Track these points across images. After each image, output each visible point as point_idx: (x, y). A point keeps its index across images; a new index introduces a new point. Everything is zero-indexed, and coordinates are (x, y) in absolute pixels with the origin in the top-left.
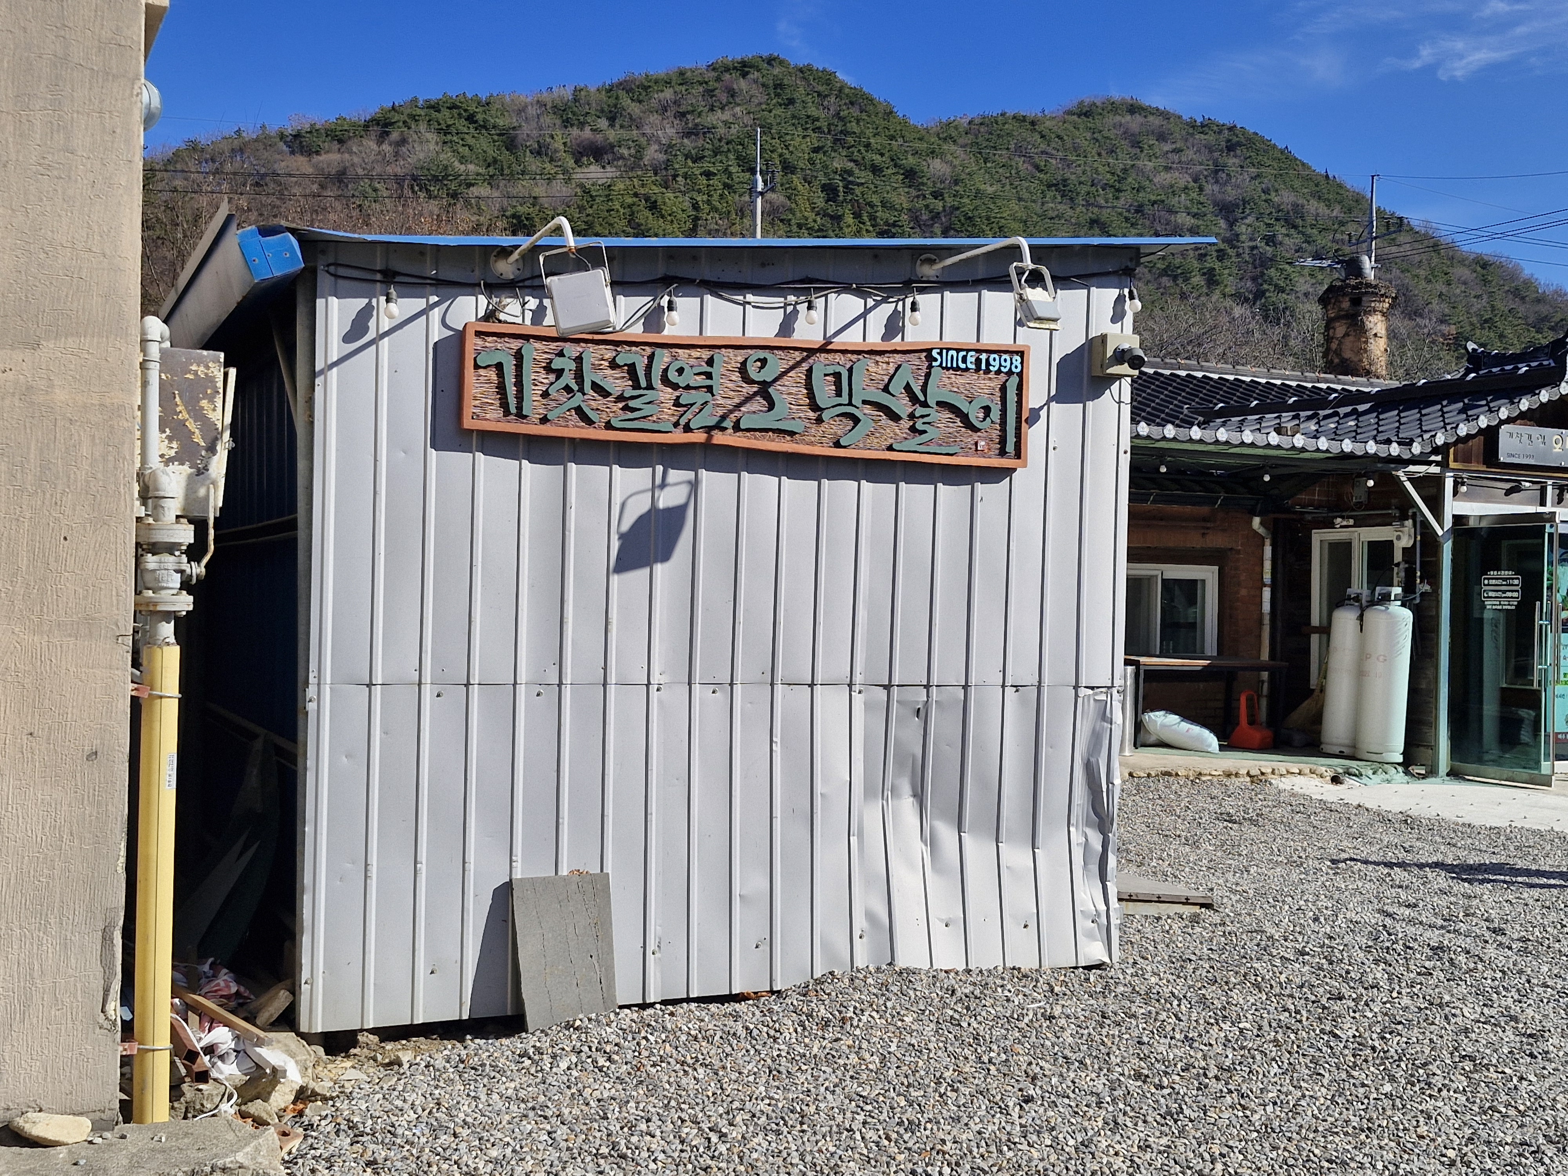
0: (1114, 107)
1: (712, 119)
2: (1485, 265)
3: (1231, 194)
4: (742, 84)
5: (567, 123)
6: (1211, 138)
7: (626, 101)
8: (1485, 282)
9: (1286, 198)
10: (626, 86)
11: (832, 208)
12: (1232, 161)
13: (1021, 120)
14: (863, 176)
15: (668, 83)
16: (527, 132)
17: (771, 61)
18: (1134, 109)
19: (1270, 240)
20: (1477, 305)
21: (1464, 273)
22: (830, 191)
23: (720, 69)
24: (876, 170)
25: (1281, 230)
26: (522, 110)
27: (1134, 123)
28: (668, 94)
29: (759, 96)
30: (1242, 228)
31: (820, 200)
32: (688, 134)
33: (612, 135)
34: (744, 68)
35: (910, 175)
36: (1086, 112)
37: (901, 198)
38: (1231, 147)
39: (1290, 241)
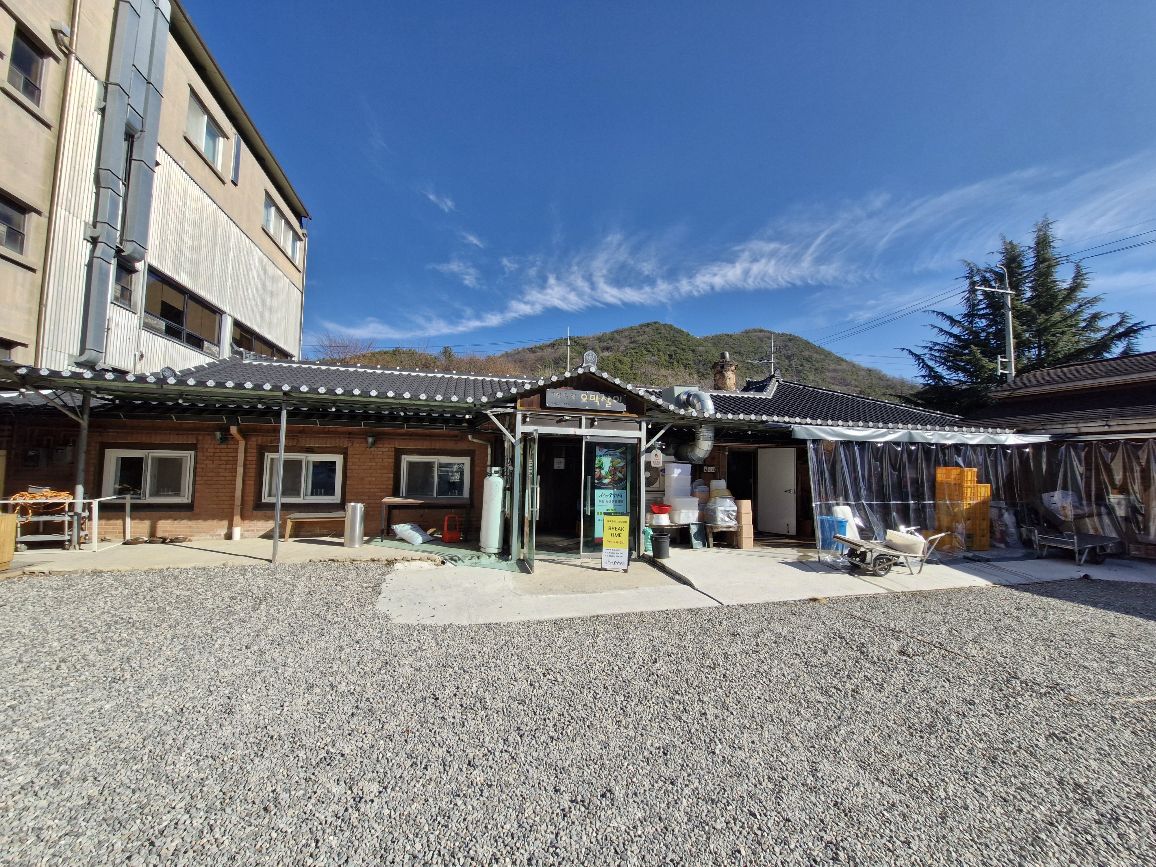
0: (755, 331)
1: (638, 339)
2: (870, 371)
3: (790, 353)
4: (647, 329)
5: (600, 341)
6: (784, 338)
7: (616, 335)
8: (870, 375)
9: (807, 354)
10: (616, 332)
11: (671, 360)
12: (790, 344)
13: (727, 335)
14: (679, 351)
15: (627, 330)
16: (590, 344)
17: (655, 323)
18: (761, 331)
19: (802, 365)
20: (867, 382)
21: (863, 373)
22: (670, 356)
23: (641, 326)
24: (683, 350)
25: (805, 363)
26: (589, 339)
27: (761, 335)
28: (627, 333)
29: (652, 332)
30: (793, 362)
31: (667, 358)
32: (632, 343)
33: (612, 344)
34: (648, 325)
35: (693, 351)
36: (747, 332)
37: (690, 356)
38: (790, 340)
39: (807, 365)
